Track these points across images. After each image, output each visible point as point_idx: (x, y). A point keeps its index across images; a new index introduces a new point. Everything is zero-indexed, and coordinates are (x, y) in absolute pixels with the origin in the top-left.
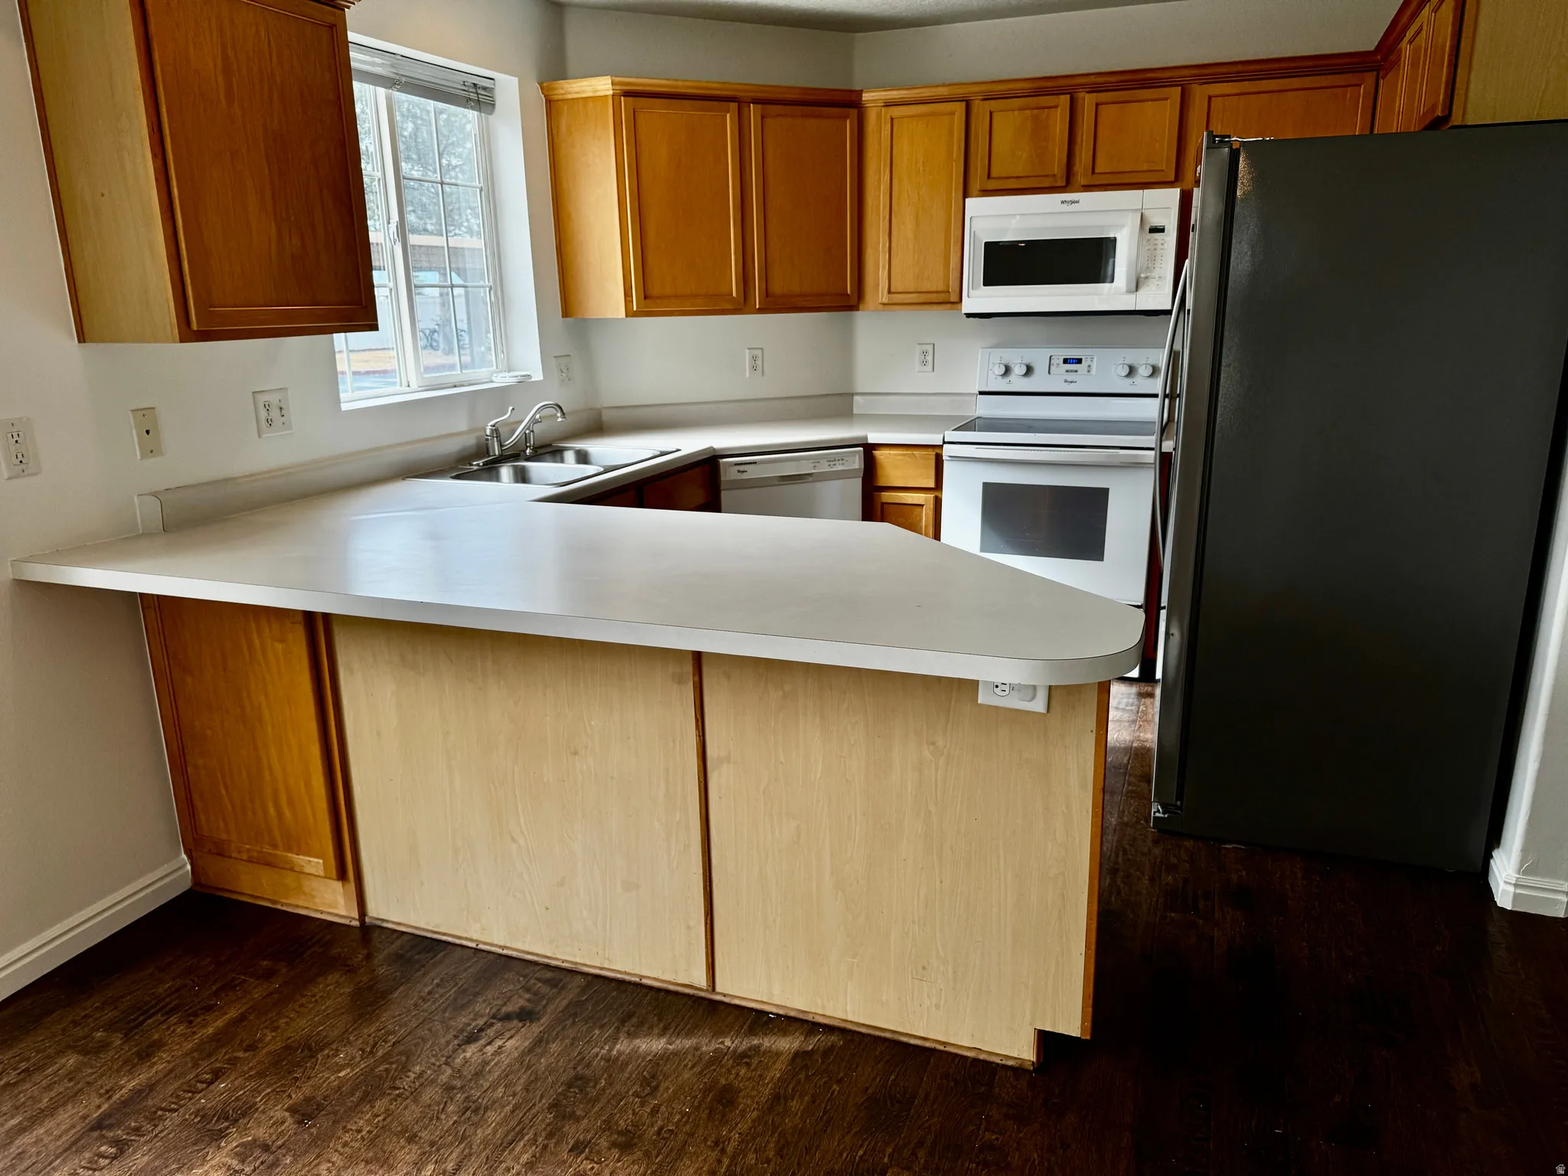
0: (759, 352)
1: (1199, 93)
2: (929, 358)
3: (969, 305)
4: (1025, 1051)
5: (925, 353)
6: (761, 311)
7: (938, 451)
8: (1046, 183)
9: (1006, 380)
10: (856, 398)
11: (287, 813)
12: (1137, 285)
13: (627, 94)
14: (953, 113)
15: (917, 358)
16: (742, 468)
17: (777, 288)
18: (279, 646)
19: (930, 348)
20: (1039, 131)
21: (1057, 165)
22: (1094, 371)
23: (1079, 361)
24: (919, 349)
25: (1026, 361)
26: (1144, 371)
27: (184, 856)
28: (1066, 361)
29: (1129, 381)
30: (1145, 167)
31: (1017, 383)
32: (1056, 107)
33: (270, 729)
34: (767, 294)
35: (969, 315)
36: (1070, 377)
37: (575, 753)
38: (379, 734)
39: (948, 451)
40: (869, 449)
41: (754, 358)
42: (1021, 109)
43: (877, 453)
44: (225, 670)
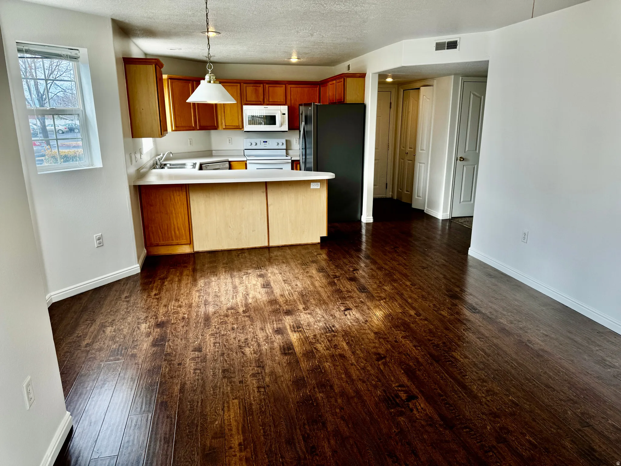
0: (191, 140)
1: (289, 86)
2: (231, 141)
3: (245, 129)
4: (318, 241)
5: (229, 140)
6: (199, 130)
7: (246, 162)
8: (259, 103)
9: (251, 146)
10: (213, 151)
11: (177, 232)
12: (281, 125)
13: (170, 79)
14: (237, 86)
15: (228, 141)
16: (206, 167)
17: (202, 125)
18: (178, 197)
19: (231, 139)
20: (256, 91)
21: (261, 100)
22: (270, 144)
23: (266, 142)
24: (228, 139)
25: (255, 142)
26: (281, 144)
27: (145, 249)
28: (264, 142)
29: (278, 146)
30: (279, 101)
31: (254, 147)
32: (260, 86)
33: (174, 215)
34: (200, 126)
35: (245, 131)
36: (265, 145)
37: (243, 208)
38: (200, 212)
39: (248, 162)
40: (230, 162)
41: (190, 142)
42: (252, 86)
43: (232, 163)
44: (163, 204)
